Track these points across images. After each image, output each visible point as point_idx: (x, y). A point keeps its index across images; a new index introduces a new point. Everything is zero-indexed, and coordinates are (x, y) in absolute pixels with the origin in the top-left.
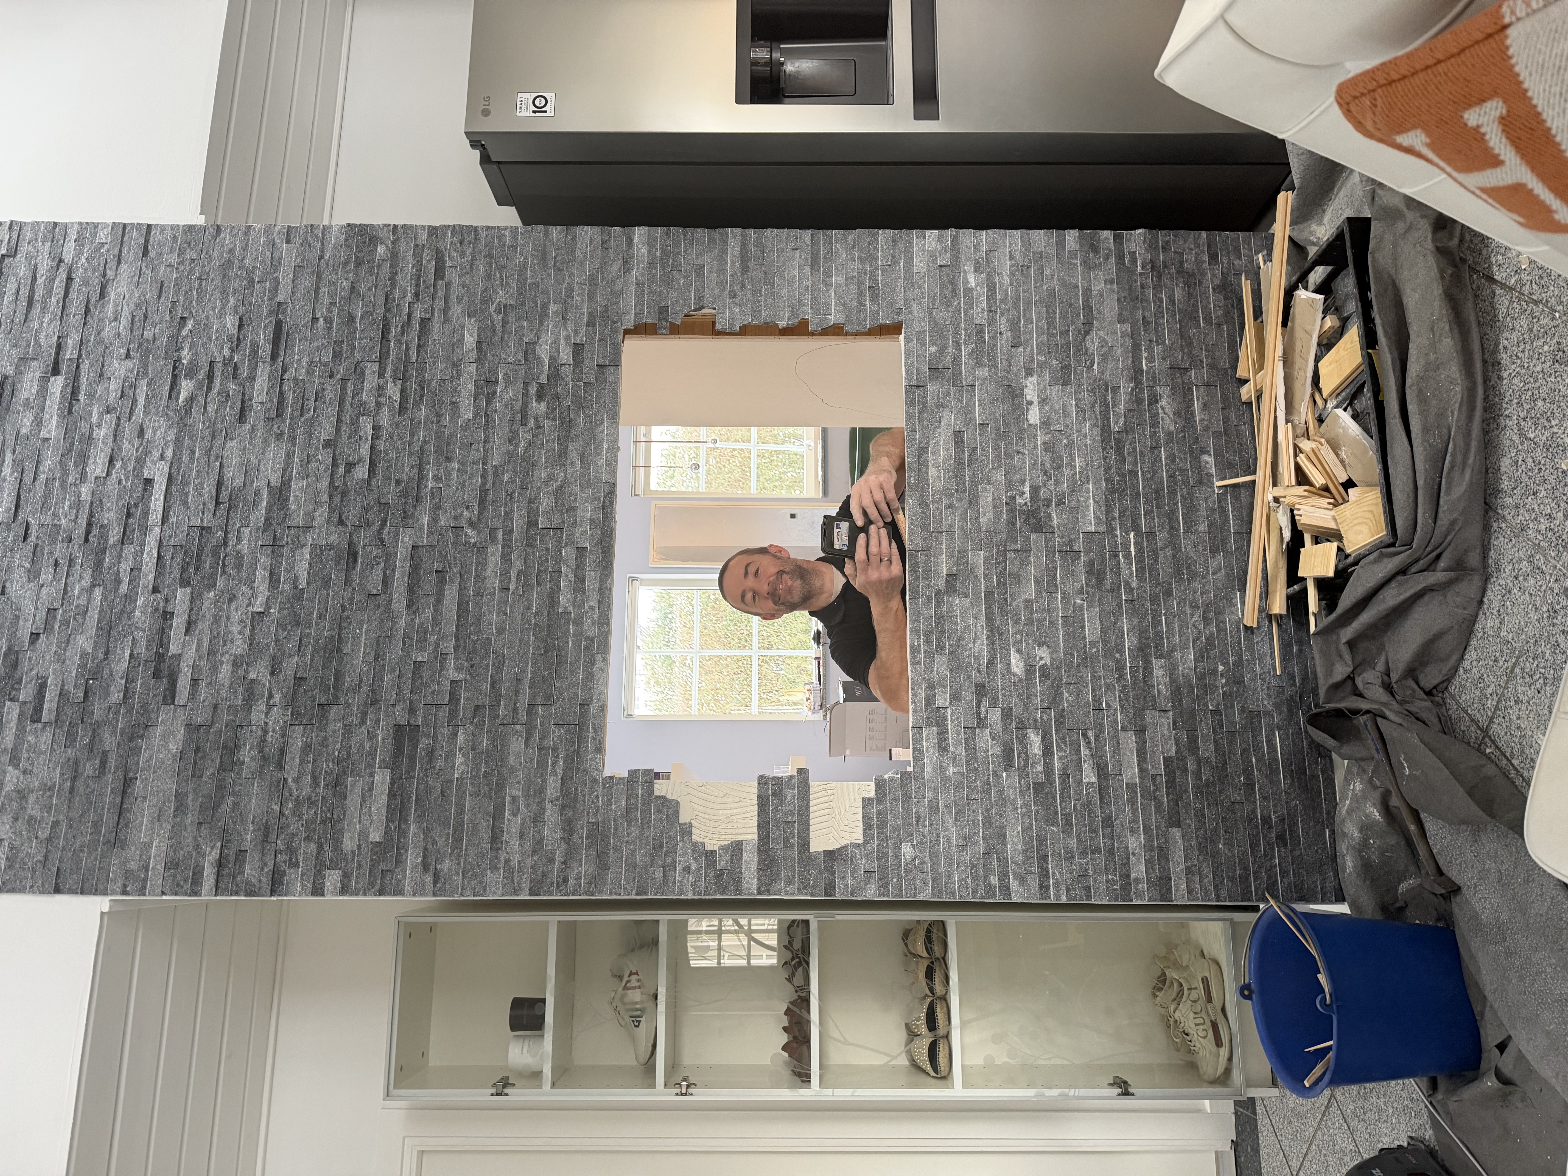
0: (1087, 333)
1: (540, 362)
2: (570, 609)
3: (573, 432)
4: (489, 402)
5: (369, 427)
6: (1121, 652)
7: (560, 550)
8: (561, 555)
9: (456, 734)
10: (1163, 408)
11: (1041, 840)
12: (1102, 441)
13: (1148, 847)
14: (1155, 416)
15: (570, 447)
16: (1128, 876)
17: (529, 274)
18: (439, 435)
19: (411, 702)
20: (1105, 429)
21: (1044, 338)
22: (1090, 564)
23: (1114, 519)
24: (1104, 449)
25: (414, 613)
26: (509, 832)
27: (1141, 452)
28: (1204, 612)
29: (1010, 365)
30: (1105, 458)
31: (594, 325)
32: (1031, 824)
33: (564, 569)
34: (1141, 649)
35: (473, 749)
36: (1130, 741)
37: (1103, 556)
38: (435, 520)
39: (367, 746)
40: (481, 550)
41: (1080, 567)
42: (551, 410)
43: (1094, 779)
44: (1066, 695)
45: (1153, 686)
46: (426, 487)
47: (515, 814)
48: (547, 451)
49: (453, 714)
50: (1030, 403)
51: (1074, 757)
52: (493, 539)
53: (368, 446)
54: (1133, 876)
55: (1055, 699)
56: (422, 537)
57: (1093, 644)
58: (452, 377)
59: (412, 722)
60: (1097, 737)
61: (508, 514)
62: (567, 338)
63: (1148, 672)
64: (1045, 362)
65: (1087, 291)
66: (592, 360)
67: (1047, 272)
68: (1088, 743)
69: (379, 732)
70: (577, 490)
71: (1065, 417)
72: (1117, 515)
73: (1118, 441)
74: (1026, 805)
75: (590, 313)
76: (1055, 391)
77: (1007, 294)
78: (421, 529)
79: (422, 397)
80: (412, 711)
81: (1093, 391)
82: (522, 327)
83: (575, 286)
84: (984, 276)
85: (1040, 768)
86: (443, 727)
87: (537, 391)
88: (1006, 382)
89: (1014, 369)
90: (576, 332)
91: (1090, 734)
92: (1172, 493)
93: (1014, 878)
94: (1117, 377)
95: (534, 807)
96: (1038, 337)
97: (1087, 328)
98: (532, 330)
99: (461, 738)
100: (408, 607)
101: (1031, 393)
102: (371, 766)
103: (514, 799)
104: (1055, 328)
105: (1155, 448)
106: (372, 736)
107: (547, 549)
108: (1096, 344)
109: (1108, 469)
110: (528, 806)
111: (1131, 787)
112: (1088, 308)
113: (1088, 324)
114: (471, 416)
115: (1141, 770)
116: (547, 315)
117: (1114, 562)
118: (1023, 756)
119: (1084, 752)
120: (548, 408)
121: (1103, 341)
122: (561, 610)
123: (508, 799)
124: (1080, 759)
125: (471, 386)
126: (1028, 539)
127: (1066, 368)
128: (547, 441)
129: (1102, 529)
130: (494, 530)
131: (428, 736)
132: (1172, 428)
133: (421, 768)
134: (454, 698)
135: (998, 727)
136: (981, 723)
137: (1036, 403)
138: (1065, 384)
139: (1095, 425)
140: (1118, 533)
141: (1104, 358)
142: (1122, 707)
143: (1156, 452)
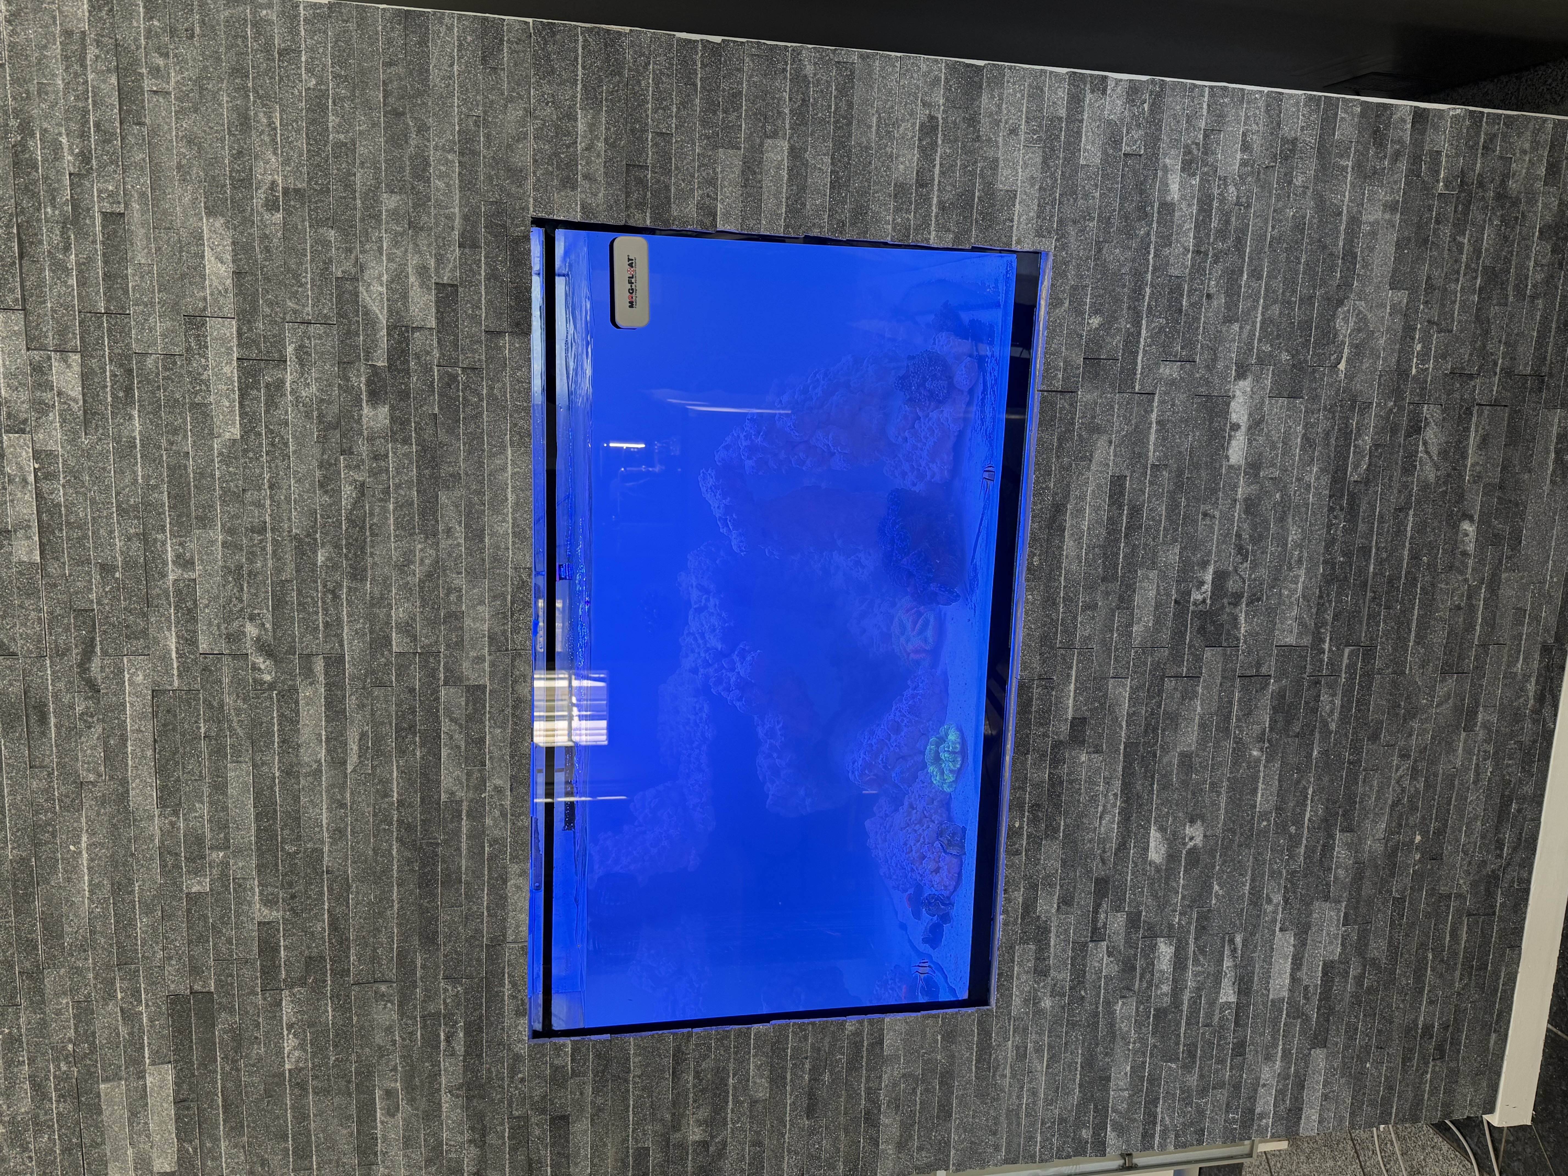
0: (1340, 303)
1: (370, 322)
2: (461, 794)
3: (445, 470)
4: (271, 403)
5: (26, 454)
6: (1299, 823)
7: (436, 691)
8: (437, 699)
9: (279, 1004)
10: (1425, 443)
11: (1154, 1080)
12: (1330, 497)
13: (1283, 1076)
14: (1411, 455)
15: (443, 498)
16: (1252, 1111)
17: (333, 120)
18: (176, 471)
19: (191, 958)
20: (1338, 477)
21: (1276, 309)
22: (1280, 696)
23: (1324, 624)
24: (1331, 509)
25: (176, 813)
26: (385, 1139)
27: (1381, 516)
28: (1416, 761)
29: (1215, 360)
30: (1330, 526)
31: (475, 246)
32: (1144, 1063)
33: (446, 726)
34: (1325, 820)
35: (311, 1025)
36: (1285, 943)
37: (1299, 682)
38: (189, 641)
39: (123, 1031)
40: (289, 696)
41: (1266, 701)
42: (399, 422)
43: (1233, 999)
44: (1216, 887)
45: (1330, 869)
46: (164, 576)
47: (391, 1112)
48: (398, 507)
49: (269, 972)
50: (1236, 427)
51: (1212, 969)
52: (308, 672)
53: (29, 497)
54: (1258, 1110)
55: (1200, 895)
56: (167, 673)
57: (1264, 815)
58: (188, 349)
59: (197, 987)
60: (1245, 941)
61: (333, 627)
62: (423, 271)
63: (1327, 849)
64: (1270, 354)
65: (1354, 221)
66: (475, 319)
67: (1299, 181)
68: (1234, 951)
69: (142, 1008)
70: (460, 581)
71: (1283, 455)
72: (1329, 618)
73: (1353, 497)
74: (1142, 1040)
75: (465, 218)
76: (1276, 408)
77: (1228, 222)
78: (165, 657)
79: (129, 390)
80: (195, 970)
81: (1331, 410)
82: (326, 244)
83: (433, 156)
84: (1196, 181)
85: (1166, 988)
86: (253, 993)
87: (369, 383)
88: (1203, 390)
89: (1220, 365)
90: (440, 260)
91: (1238, 939)
92: (1412, 581)
93: (1113, 1130)
94: (1371, 386)
95: (423, 1104)
96: (1266, 308)
97: (1341, 294)
98: (349, 250)
99: (287, 1009)
100: (162, 802)
101: (1239, 412)
102: (136, 1062)
103: (389, 1094)
104: (1294, 291)
105: (1402, 509)
106: (129, 1016)
107: (412, 690)
108: (1351, 324)
109: (1330, 543)
110: (412, 1101)
111: (1276, 1004)
112: (1350, 255)
113: (1346, 284)
114: (235, 432)
115: (1294, 979)
116: (377, 217)
117: (1313, 692)
118: (1148, 976)
119: (1227, 963)
120: (393, 420)
121: (1362, 319)
122: (444, 797)
123: (378, 1093)
124: (1220, 972)
125: (231, 370)
126: (1198, 659)
127: (1298, 366)
128: (398, 486)
129: (1306, 641)
130: (307, 658)
131: (231, 1011)
132: (1432, 477)
133: (225, 1058)
134: (268, 948)
135: (1120, 940)
136: (1097, 935)
137: (1243, 429)
138: (1294, 395)
139: (1322, 470)
140: (1326, 646)
141: (1358, 350)
142: (1286, 901)
143: (1402, 515)
